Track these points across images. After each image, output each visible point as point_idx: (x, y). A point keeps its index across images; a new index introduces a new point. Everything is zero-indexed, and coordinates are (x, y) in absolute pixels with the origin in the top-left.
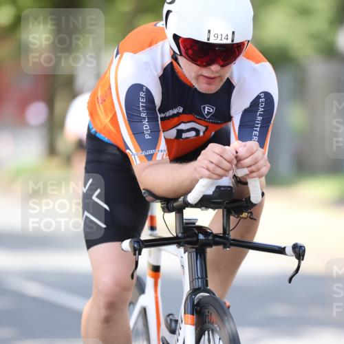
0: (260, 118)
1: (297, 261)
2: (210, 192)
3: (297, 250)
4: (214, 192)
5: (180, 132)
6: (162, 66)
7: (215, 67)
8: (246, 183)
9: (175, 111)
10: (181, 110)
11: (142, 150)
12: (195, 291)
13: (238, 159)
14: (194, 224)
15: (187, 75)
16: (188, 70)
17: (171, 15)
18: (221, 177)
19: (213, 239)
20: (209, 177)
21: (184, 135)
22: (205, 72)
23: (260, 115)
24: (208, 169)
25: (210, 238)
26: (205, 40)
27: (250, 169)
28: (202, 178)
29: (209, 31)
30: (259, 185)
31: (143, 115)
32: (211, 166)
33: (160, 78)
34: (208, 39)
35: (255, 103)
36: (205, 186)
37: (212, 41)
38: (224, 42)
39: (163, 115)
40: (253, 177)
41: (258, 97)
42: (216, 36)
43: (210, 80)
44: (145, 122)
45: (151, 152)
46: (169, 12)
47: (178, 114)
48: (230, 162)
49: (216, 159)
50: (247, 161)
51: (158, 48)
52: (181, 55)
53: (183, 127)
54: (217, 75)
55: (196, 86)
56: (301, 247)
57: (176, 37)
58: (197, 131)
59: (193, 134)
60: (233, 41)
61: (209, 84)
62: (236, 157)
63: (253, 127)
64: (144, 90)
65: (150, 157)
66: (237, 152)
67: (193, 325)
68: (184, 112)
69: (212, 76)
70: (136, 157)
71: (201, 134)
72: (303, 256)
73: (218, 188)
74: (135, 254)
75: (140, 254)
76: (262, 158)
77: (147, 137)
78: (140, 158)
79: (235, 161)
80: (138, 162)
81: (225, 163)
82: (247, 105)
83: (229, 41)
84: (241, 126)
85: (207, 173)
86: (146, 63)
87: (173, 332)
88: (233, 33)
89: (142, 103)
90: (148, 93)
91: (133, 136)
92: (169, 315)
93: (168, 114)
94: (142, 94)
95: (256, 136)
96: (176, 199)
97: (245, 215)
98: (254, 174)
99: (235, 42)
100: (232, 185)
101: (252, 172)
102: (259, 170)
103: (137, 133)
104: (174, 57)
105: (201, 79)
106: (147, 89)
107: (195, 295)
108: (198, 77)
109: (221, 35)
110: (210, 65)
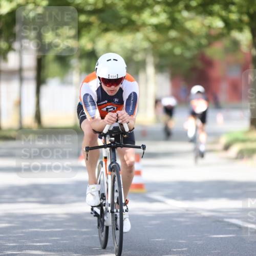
0: (132, 102)
1: (143, 150)
2: (111, 129)
5: (107, 109)
7: (113, 87)
8: (123, 125)
9: (104, 102)
11: (90, 116)
12: (112, 163)
18: (113, 123)
22: (110, 88)
23: (132, 100)
26: (108, 78)
28: (107, 124)
29: (109, 75)
31: (89, 104)
32: (109, 120)
33: (96, 91)
35: (130, 97)
36: (108, 127)
37: (110, 78)
38: (114, 78)
39: (99, 104)
41: (131, 94)
42: (111, 76)
43: (112, 91)
44: (90, 106)
45: (93, 116)
47: (105, 103)
48: (115, 118)
50: (121, 118)
53: (108, 107)
56: (144, 145)
57: (99, 78)
58: (114, 109)
59: (112, 109)
62: (117, 116)
67: (110, 175)
68: (108, 102)
73: (114, 127)
74: (86, 152)
75: (88, 152)
79: (117, 118)
81: (113, 118)
82: (127, 97)
83: (116, 78)
88: (117, 75)
89: (89, 100)
94: (88, 97)
95: (131, 108)
96: (101, 132)
98: (124, 122)
100: (118, 126)
102: (125, 120)
104: (100, 84)
106: (90, 95)
109: (113, 76)
110: (111, 86)
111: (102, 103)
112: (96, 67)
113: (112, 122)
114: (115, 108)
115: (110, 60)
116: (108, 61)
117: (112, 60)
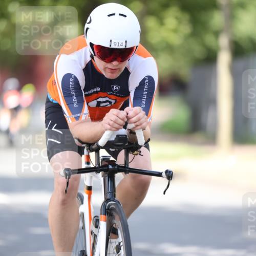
0: (146, 93)
1: (168, 181)
2: (113, 139)
3: (168, 174)
4: (115, 139)
5: (99, 103)
6: (85, 63)
7: (115, 63)
8: (135, 133)
9: (95, 90)
10: (99, 89)
11: (73, 114)
12: (107, 200)
13: (128, 118)
14: (109, 159)
15: (99, 68)
16: (99, 64)
17: (88, 31)
19: (118, 168)
20: (110, 130)
21: (102, 105)
22: (109, 66)
23: (146, 91)
24: (109, 125)
25: (116, 167)
26: (108, 46)
27: (136, 124)
28: (106, 130)
29: (111, 41)
30: (142, 134)
31: (72, 93)
32: (111, 123)
33: (83, 70)
34: (110, 46)
35: (142, 83)
36: (108, 135)
37: (113, 46)
38: (120, 47)
39: (87, 93)
40: (138, 129)
41: (144, 79)
42: (115, 44)
43: (113, 71)
44: (74, 97)
45: (78, 115)
46: (87, 29)
47: (97, 92)
48: (123, 120)
49: (114, 118)
50: (134, 119)
51: (82, 51)
52: (95, 55)
53: (100, 100)
54: (117, 68)
55: (104, 75)
56: (170, 172)
57: (91, 45)
58: (110, 103)
59: (107, 104)
60: (126, 47)
61: (112, 73)
62: (127, 117)
63: (141, 99)
64: (73, 77)
65: (77, 118)
66: (127, 114)
67: (105, 221)
68: (101, 91)
69: (114, 68)
70: (69, 119)
71: (112, 104)
72: (172, 177)
73: (118, 136)
74: (66, 178)
75: (69, 178)
76: (143, 117)
77: (75, 106)
78: (72, 119)
79: (126, 120)
80: (71, 122)
81: (120, 120)
82: (137, 85)
84: (134, 98)
85: (109, 127)
86: (75, 61)
87: (97, 227)
88: (126, 42)
89: (72, 85)
90: (76, 79)
91: (67, 106)
92: (95, 217)
93: (90, 92)
94: (71, 80)
95: (143, 104)
96: (93, 144)
97: (136, 152)
98: (139, 127)
99: (127, 47)
100: (126, 134)
101: (137, 126)
102: (141, 124)
103: (69, 103)
104: (92, 57)
105: (107, 70)
106: (75, 76)
107: (107, 203)
108: (105, 69)
109: (118, 43)
110: (112, 61)
111: (92, 91)
112: (87, 26)
113: (116, 126)
114: (113, 102)
115: (114, 14)
116: (109, 16)
117: (117, 15)
